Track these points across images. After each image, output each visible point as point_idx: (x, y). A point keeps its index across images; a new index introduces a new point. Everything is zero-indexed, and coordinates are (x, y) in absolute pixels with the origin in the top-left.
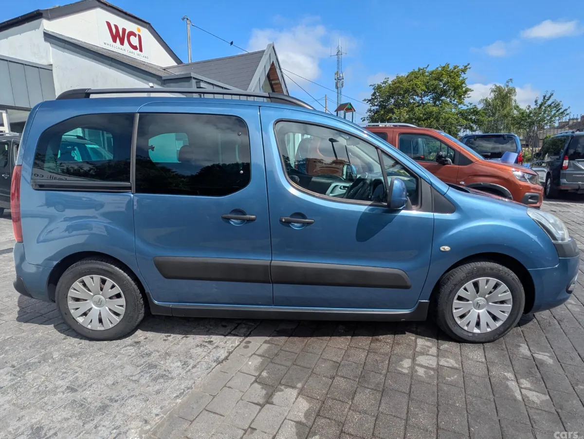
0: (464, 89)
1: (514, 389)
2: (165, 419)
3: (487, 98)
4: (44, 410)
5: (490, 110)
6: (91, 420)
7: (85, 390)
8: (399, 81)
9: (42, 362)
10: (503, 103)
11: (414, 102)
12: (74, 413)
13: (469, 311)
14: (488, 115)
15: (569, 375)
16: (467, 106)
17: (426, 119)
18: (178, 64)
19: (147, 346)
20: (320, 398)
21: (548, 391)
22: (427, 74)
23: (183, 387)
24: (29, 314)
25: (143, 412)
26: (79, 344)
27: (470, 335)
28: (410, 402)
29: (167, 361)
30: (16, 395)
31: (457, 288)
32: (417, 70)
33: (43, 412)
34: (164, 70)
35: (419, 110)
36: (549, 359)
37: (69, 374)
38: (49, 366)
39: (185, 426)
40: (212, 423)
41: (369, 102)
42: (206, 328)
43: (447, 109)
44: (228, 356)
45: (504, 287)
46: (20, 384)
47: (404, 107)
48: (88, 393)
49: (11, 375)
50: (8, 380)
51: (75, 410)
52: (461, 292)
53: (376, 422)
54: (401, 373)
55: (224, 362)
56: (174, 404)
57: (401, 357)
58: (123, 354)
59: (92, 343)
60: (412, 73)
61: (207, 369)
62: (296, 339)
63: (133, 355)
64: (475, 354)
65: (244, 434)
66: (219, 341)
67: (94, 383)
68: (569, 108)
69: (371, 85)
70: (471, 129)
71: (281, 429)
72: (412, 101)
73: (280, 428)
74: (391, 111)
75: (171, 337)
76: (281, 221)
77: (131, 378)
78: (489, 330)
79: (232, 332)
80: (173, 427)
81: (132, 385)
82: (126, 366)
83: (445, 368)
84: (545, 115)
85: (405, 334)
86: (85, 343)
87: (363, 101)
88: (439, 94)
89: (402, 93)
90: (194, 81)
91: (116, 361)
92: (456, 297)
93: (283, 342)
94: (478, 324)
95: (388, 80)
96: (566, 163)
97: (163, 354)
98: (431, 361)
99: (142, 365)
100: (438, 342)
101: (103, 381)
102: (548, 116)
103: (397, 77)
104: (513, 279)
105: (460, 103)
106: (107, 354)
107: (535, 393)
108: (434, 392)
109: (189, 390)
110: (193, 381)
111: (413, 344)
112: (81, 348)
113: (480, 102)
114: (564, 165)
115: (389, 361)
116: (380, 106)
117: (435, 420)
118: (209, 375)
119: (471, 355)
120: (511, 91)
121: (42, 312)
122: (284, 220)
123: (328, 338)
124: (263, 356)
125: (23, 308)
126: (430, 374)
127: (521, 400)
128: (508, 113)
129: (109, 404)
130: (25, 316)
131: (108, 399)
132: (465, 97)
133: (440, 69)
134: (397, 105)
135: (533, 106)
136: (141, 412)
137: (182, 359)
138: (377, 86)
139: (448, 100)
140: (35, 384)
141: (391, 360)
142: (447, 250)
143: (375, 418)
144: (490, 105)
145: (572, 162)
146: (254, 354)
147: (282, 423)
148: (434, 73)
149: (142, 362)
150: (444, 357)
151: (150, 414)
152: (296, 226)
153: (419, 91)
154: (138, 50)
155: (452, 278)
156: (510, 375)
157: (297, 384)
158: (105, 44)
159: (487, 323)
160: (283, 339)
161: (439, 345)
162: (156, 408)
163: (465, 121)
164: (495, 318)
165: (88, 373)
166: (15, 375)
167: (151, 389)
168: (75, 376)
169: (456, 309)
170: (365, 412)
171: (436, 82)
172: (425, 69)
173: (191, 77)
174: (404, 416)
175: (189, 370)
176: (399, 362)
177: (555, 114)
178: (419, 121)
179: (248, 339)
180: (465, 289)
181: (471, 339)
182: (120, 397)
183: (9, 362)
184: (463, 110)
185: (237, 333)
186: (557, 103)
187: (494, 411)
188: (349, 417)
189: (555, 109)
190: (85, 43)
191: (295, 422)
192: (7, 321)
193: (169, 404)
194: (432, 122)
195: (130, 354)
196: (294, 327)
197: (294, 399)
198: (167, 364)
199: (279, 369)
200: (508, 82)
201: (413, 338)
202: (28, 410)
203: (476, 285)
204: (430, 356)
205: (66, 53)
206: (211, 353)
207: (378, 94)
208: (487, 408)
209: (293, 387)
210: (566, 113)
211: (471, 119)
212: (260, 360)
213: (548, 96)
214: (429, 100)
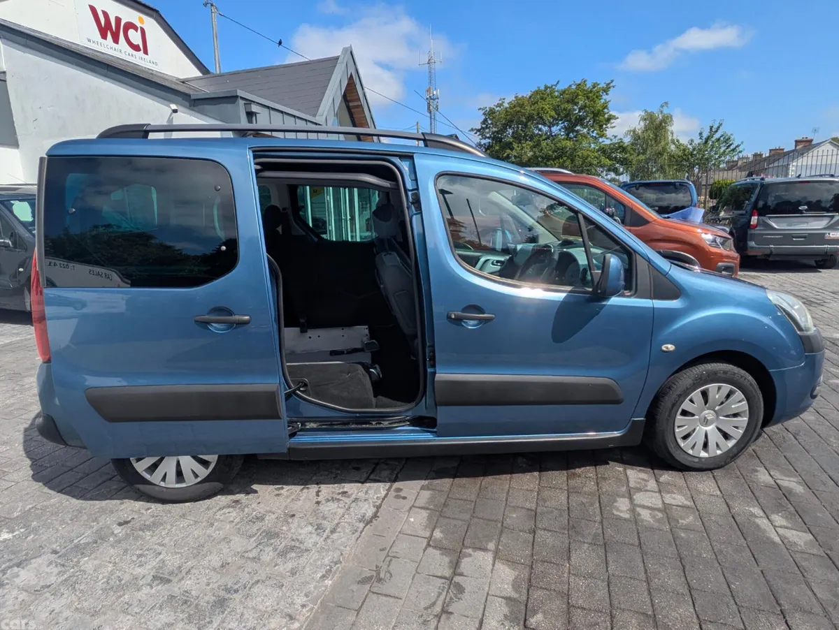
0: (606, 116)
1: (768, 529)
2: (317, 612)
3: (635, 128)
4: (128, 614)
5: (640, 145)
6: (209, 623)
7: (183, 579)
8: (519, 103)
9: (99, 541)
10: (656, 136)
11: (540, 133)
12: (177, 614)
13: (695, 429)
14: (637, 151)
15: (826, 505)
16: (611, 140)
17: (557, 158)
18: (203, 74)
19: (253, 506)
20: (525, 562)
21: (808, 528)
22: (556, 94)
23: (326, 561)
24: (49, 469)
25: (282, 603)
26: (148, 509)
27: (697, 460)
28: (644, 557)
29: (291, 525)
30: (75, 594)
31: (682, 399)
32: (542, 88)
33: (129, 617)
34: (183, 82)
35: (547, 145)
36: (798, 486)
37: (149, 557)
38: (113, 546)
39: (351, 618)
40: (388, 611)
41: (478, 133)
42: (331, 472)
43: (585, 144)
44: (377, 512)
45: (739, 395)
46: (75, 578)
47: (527, 140)
48: (188, 582)
49: (56, 566)
50: (54, 574)
51: (179, 610)
52: (686, 405)
53: (609, 588)
54: (619, 518)
55: (374, 521)
56: (323, 588)
57: (614, 496)
58: (222, 521)
59: (168, 507)
60: (537, 92)
61: (353, 533)
62: (464, 481)
63: (237, 520)
64: (705, 485)
65: (439, 621)
66: (356, 492)
67: (192, 568)
68: (742, 143)
69: (480, 109)
70: (616, 171)
71: (486, 609)
72: (536, 132)
73: (484, 609)
74: (509, 146)
75: (285, 490)
76: (449, 317)
77: (246, 555)
78: (719, 452)
79: (372, 477)
80: (333, 622)
81: (250, 566)
82: (232, 537)
83: (675, 507)
84: (713, 153)
85: (608, 464)
86: (156, 508)
87: (470, 131)
88: (572, 124)
89: (524, 120)
90: (241, 102)
91: (215, 531)
92: (680, 411)
93: (448, 486)
94: (705, 446)
95: (504, 102)
96: (754, 220)
97: (282, 516)
98: (653, 499)
99: (256, 534)
100: (654, 473)
101: (205, 563)
102: (715, 154)
103: (516, 97)
104: (751, 384)
105: (602, 136)
106: (196, 522)
107: (794, 532)
108: (670, 541)
109: (337, 566)
110: (339, 552)
111: (622, 477)
112: (153, 516)
113: (626, 134)
114: (752, 223)
115: (599, 502)
116: (493, 139)
117: (683, 579)
118: (359, 541)
119: (700, 487)
120: (667, 120)
121: (69, 464)
122: (453, 317)
123: (508, 476)
124: (427, 509)
125: (37, 460)
126: (657, 517)
127: (780, 542)
128: (664, 149)
129: (227, 596)
130: (44, 473)
131: (223, 590)
132: (607, 127)
133: (574, 87)
134: (517, 138)
135: (697, 141)
136: (278, 604)
137: (311, 520)
138: (488, 110)
139: (585, 130)
140: (100, 577)
141: (601, 502)
142: (671, 349)
143: (606, 583)
144: (639, 138)
145: (761, 218)
146: (413, 506)
147: (486, 601)
148: (567, 92)
149: (255, 530)
150: (669, 493)
151: (292, 606)
152: (471, 325)
153: (547, 118)
154: (142, 52)
155: (675, 387)
156: (756, 511)
157: (487, 544)
158: (89, 41)
159: (717, 443)
160: (446, 483)
161: (658, 476)
162: (298, 595)
163: (607, 160)
164: (726, 436)
165: (179, 553)
166: (63, 565)
167: (281, 569)
168: (158, 559)
169: (679, 427)
170: (591, 576)
171: (569, 106)
172: (554, 87)
173: (237, 97)
174: (642, 576)
175: (328, 537)
176: (613, 503)
177: (725, 151)
178: (548, 160)
179: (397, 485)
180: (691, 401)
181: (697, 466)
182: (240, 584)
183: (45, 545)
184: (605, 145)
185: (377, 478)
186: (727, 137)
187: (751, 560)
188: (572, 585)
189: (724, 144)
190: (57, 38)
191: (502, 597)
192: (17, 483)
193: (315, 588)
194: (564, 161)
195: (232, 519)
196: (456, 465)
197: (491, 567)
198: (293, 531)
199: (455, 526)
200: (662, 106)
201: (621, 469)
202: (103, 618)
203: (705, 394)
204: (651, 493)
205: (28, 55)
206: (352, 509)
207: (490, 122)
208: (742, 556)
209: (485, 550)
210: (738, 150)
211: (616, 157)
212: (425, 514)
213: (715, 127)
214: (560, 130)
